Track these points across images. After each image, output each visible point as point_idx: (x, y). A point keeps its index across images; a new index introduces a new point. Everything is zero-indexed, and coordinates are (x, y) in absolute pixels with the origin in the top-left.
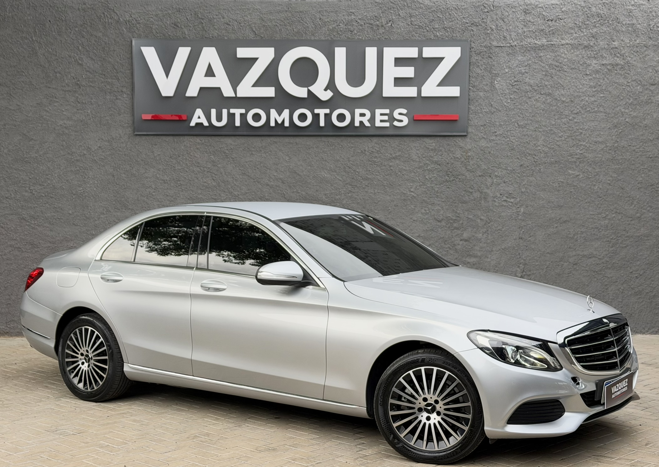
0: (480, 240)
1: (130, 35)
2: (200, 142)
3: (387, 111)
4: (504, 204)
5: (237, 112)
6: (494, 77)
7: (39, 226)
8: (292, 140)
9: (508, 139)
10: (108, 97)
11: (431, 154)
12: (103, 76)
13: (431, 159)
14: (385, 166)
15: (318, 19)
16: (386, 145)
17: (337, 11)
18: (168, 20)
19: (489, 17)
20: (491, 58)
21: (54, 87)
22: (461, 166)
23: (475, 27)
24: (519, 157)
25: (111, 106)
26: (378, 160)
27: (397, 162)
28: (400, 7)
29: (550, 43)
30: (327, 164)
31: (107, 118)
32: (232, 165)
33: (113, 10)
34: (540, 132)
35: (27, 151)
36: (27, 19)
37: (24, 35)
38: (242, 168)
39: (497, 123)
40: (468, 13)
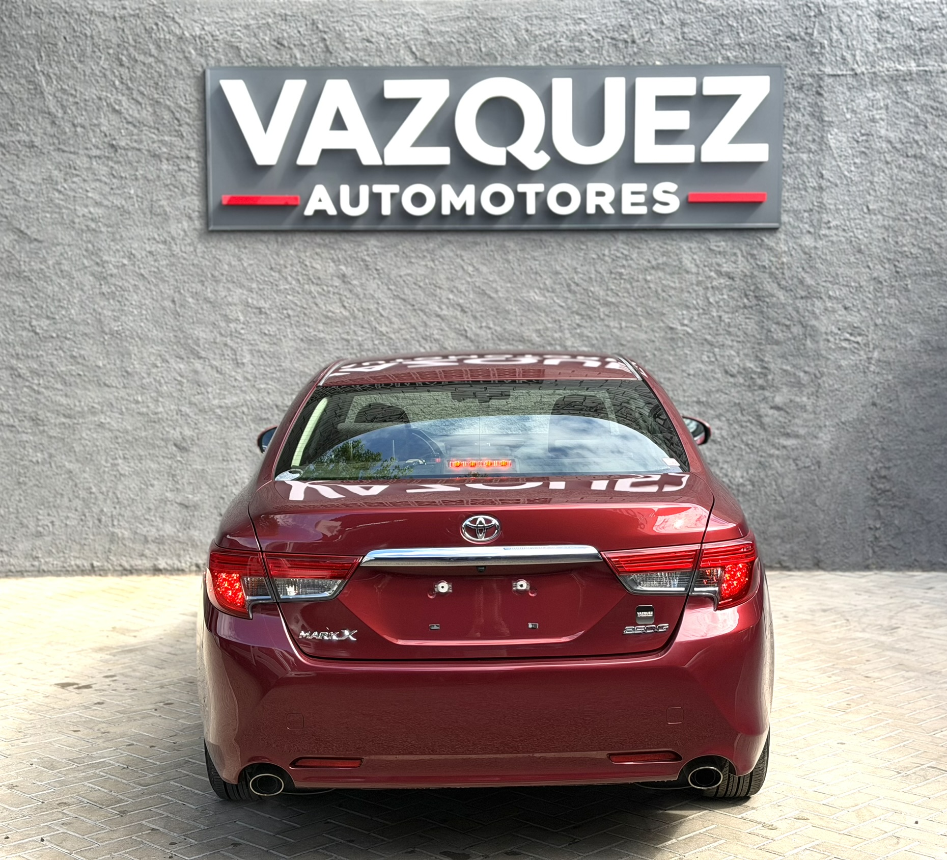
0: (803, 408)
1: (202, 60)
2: (322, 242)
3: (643, 187)
4: (845, 344)
5: (386, 190)
6: (826, 128)
7: (46, 388)
8: (479, 238)
9: (852, 234)
10: (165, 166)
11: (719, 260)
12: (156, 132)
13: (717, 268)
14: (638, 281)
15: (523, 32)
16: (641, 246)
17: (556, 17)
18: (266, 35)
19: (817, 24)
20: (820, 94)
21: (72, 150)
22: (770, 280)
23: (792, 42)
24: (870, 264)
25: (169, 182)
26: (627, 272)
27: (661, 274)
28: (663, 8)
29: (922, 68)
30: (539, 278)
31: (161, 203)
32: (376, 281)
33: (173, 18)
34: (906, 221)
35: (27, 260)
36: (27, 34)
37: (20, 62)
38: (393, 287)
39: (832, 207)
40: (781, 17)
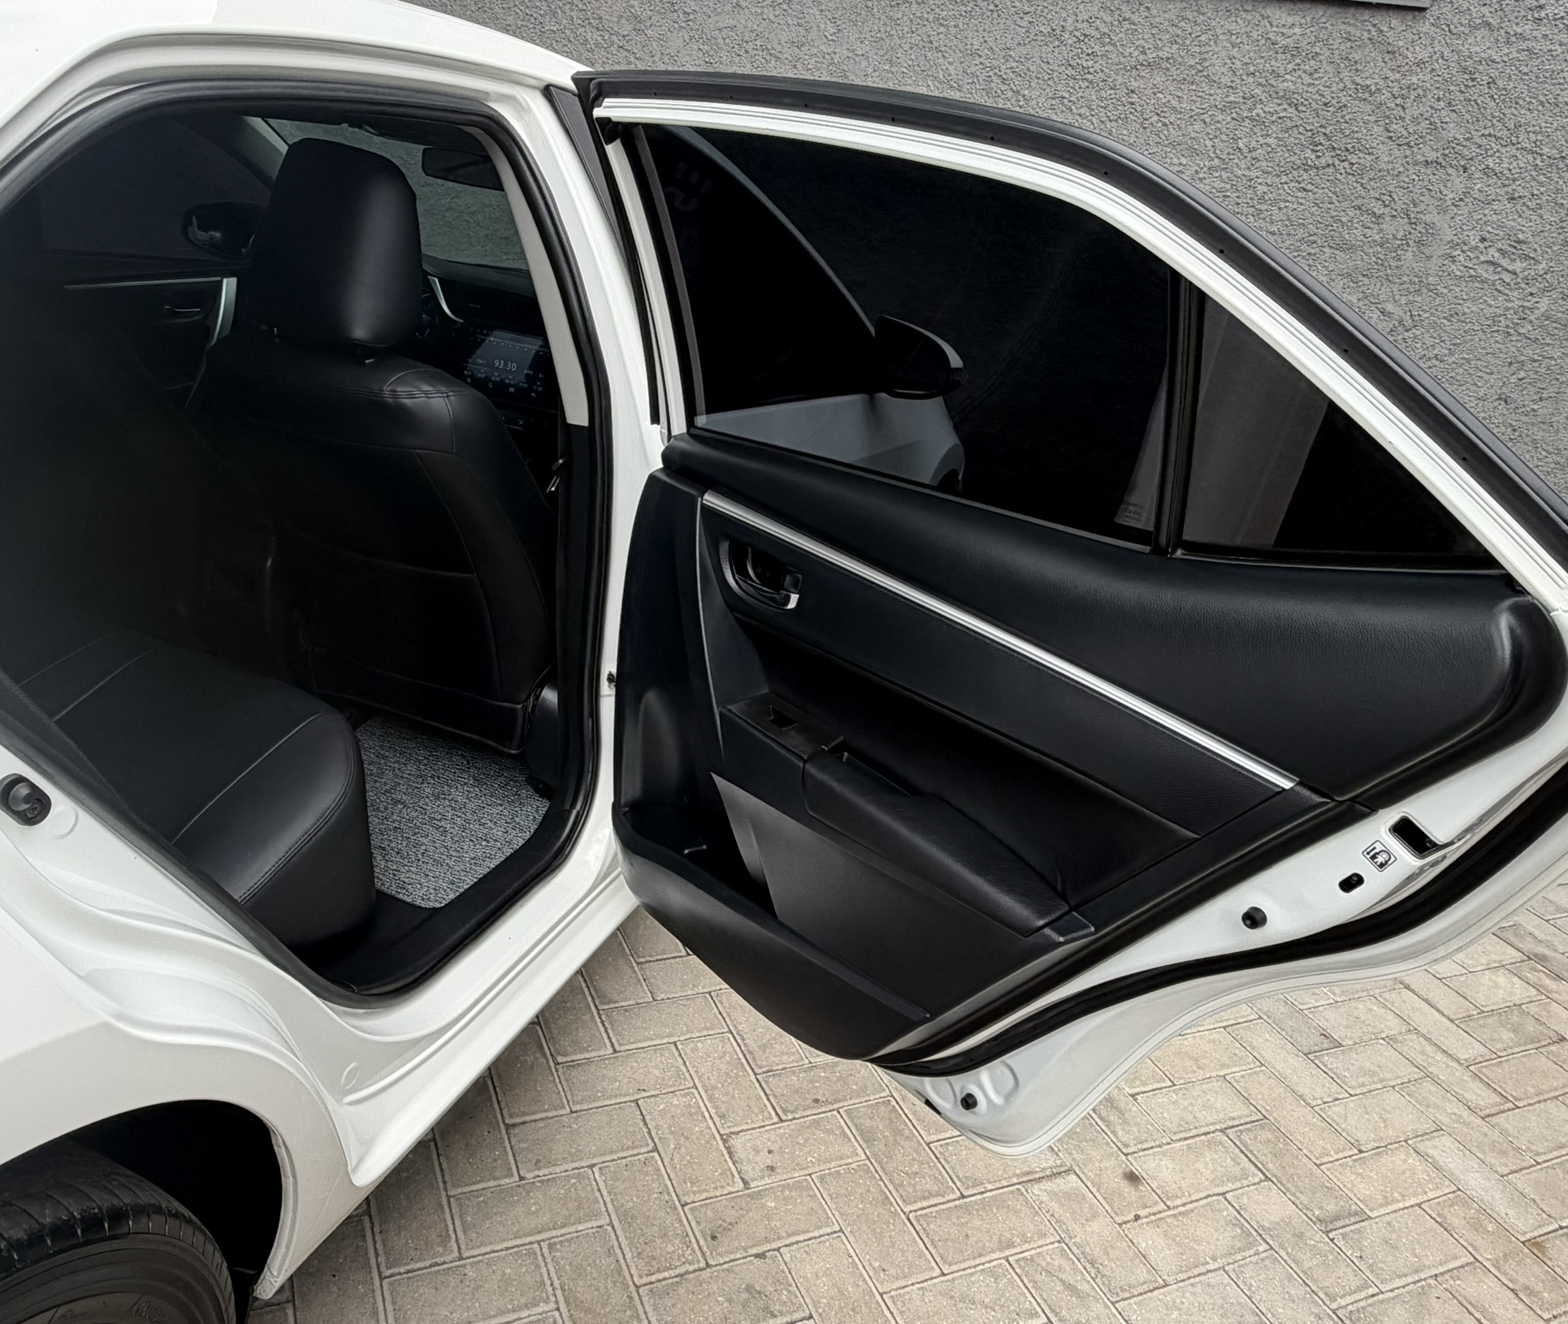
4: (1485, 272)
11: (1279, 64)
14: (1114, 88)
22: (1372, 119)
26: (1097, 67)
